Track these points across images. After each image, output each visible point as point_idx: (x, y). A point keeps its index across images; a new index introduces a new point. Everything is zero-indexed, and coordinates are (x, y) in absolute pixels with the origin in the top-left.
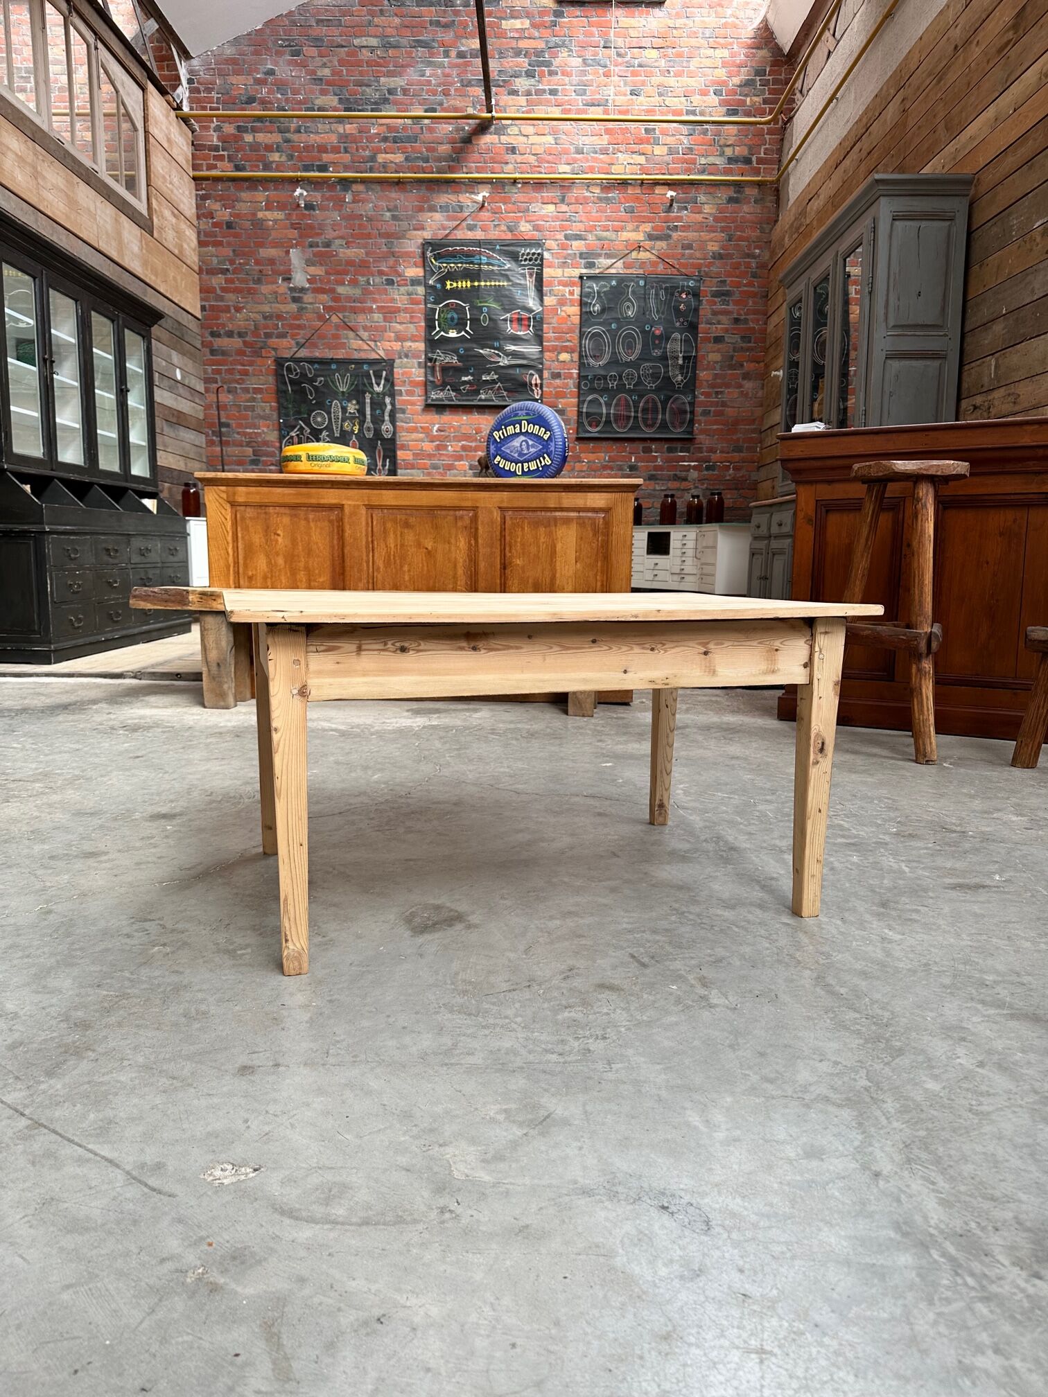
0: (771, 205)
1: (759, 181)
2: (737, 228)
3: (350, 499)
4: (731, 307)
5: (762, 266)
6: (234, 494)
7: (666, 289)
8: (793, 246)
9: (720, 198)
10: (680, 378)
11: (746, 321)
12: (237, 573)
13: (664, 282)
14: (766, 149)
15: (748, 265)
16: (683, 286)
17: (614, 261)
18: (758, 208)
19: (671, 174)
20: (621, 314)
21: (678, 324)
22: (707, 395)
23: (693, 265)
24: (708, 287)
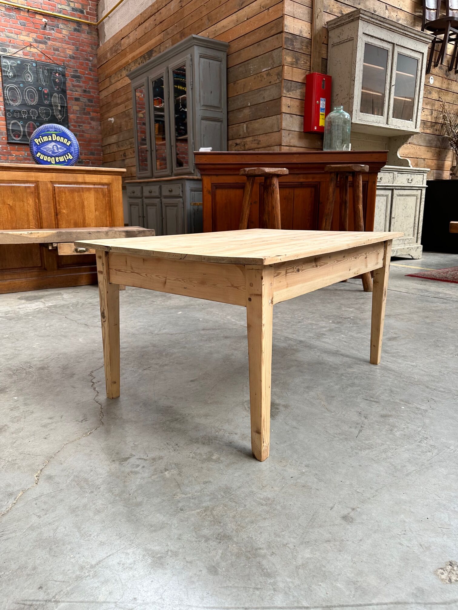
0: (95, 36)
1: (89, 23)
2: (80, 44)
4: (81, 84)
5: (94, 66)
7: (48, 70)
8: (114, 59)
9: (70, 28)
10: (60, 116)
11: (89, 92)
13: (46, 66)
14: (90, 8)
15: (87, 64)
16: (56, 70)
17: (18, 50)
18: (89, 37)
19: (43, 10)
20: (25, 79)
21: (56, 89)
22: (75, 126)
23: (60, 60)
24: (69, 72)
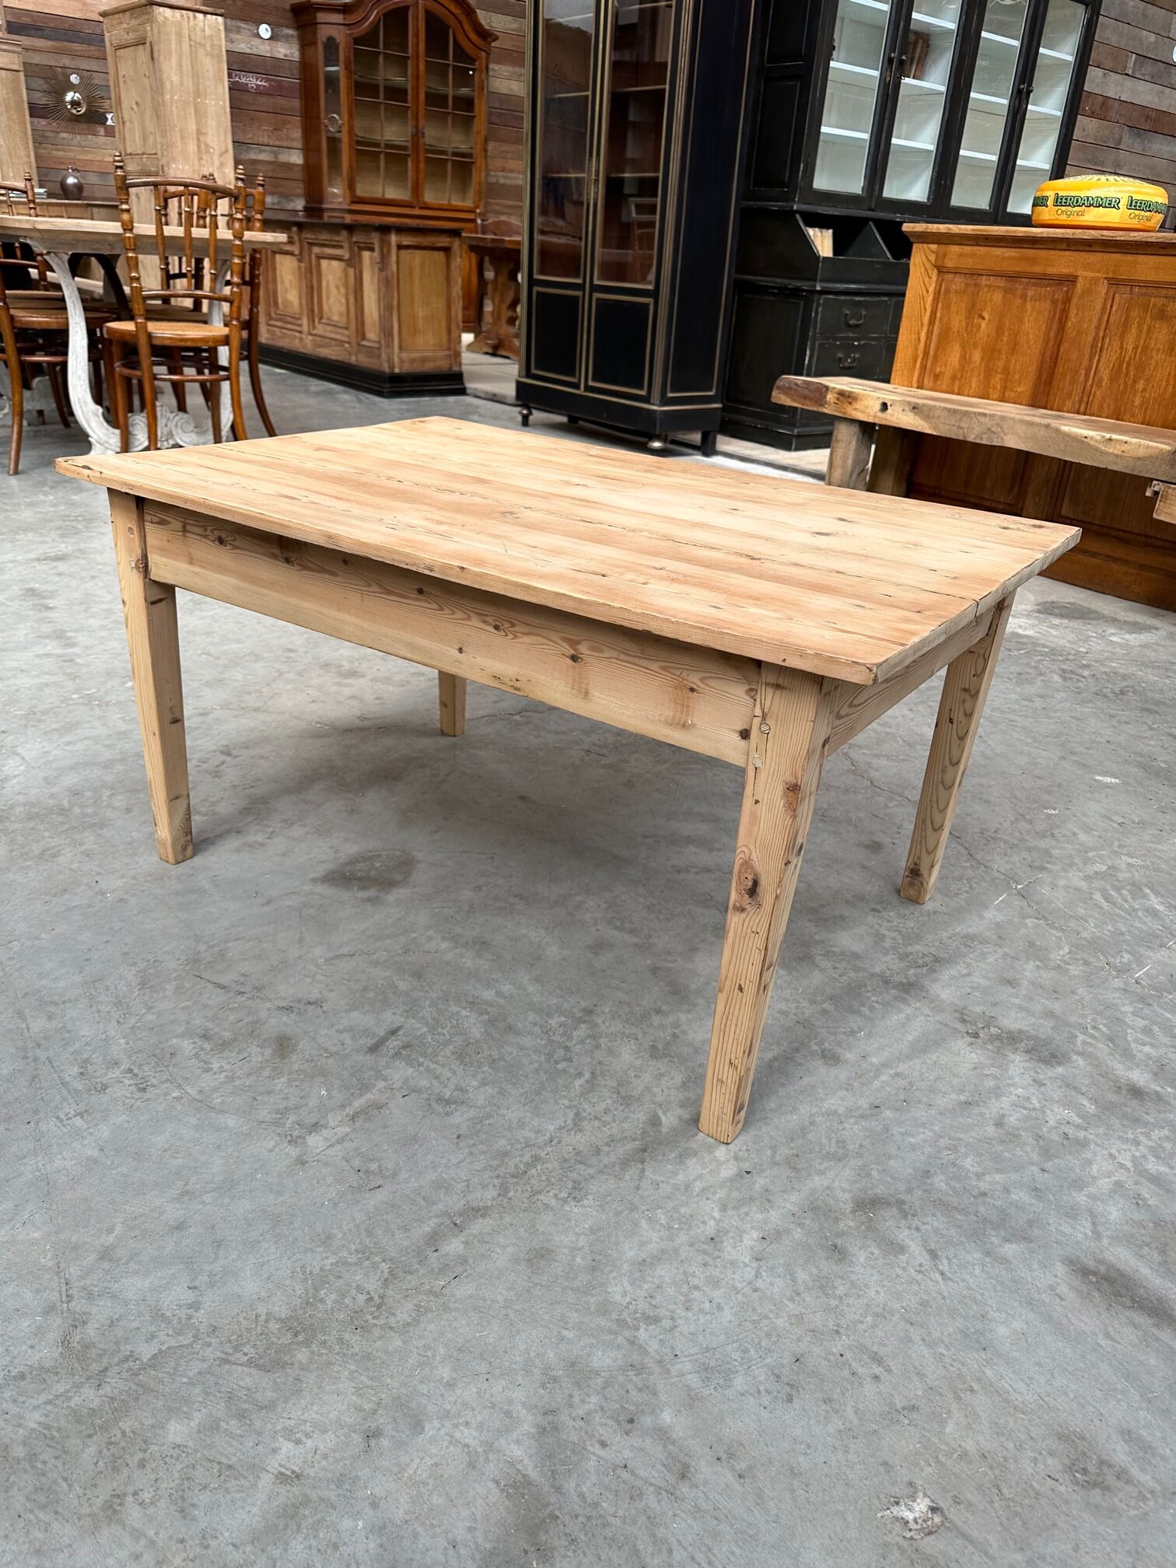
3: (1087, 269)
6: (945, 255)
12: (924, 367)
